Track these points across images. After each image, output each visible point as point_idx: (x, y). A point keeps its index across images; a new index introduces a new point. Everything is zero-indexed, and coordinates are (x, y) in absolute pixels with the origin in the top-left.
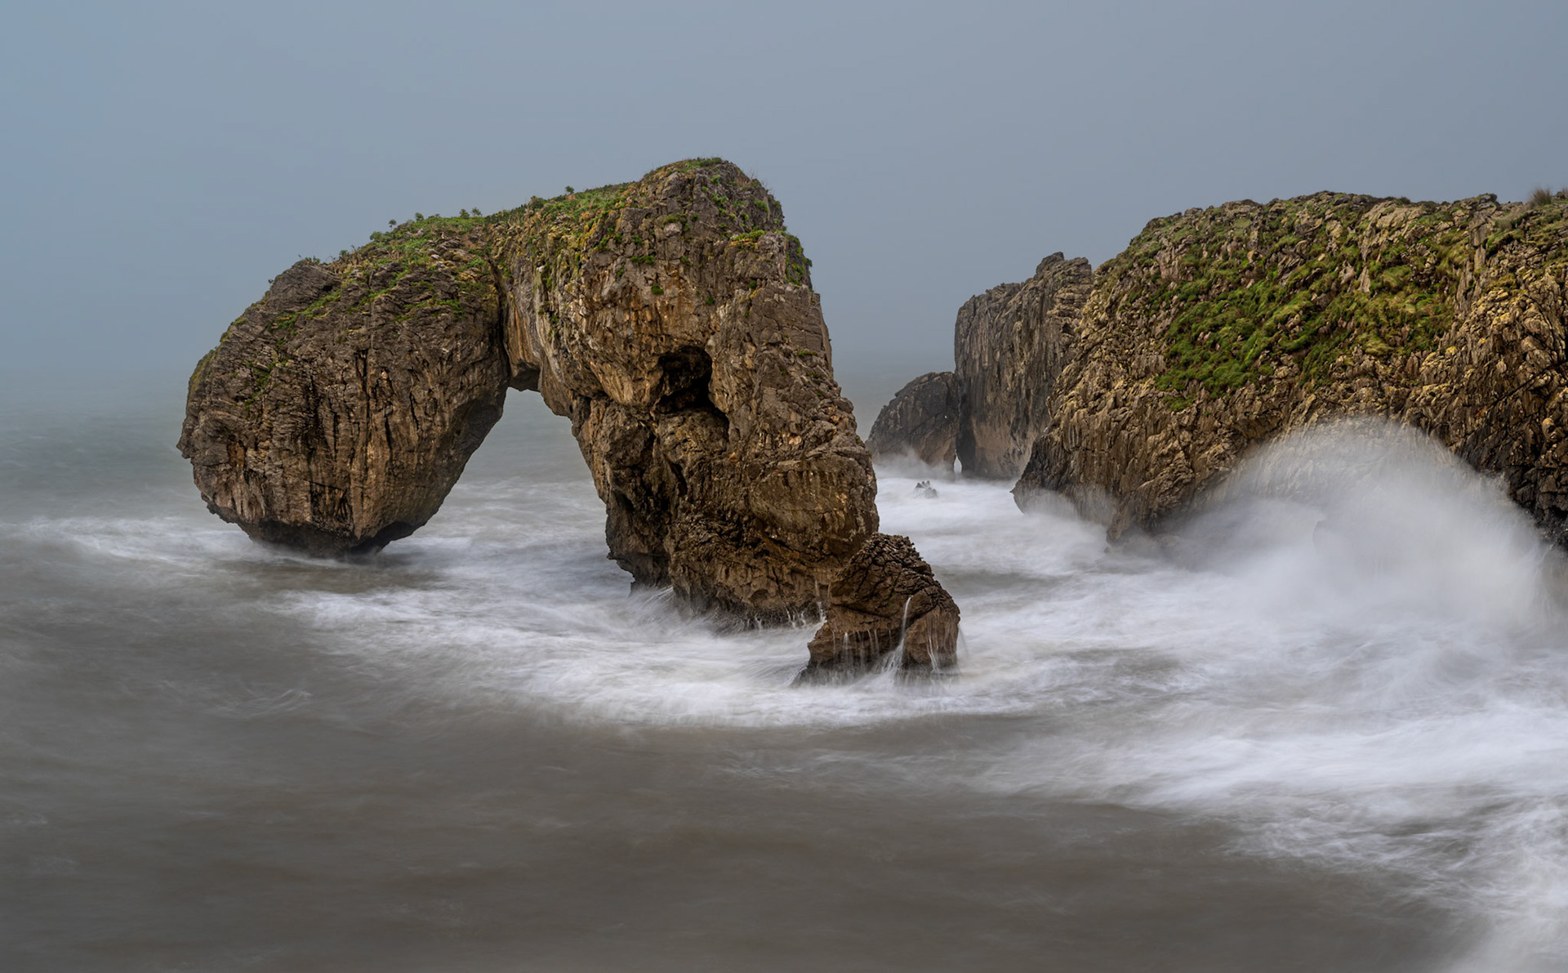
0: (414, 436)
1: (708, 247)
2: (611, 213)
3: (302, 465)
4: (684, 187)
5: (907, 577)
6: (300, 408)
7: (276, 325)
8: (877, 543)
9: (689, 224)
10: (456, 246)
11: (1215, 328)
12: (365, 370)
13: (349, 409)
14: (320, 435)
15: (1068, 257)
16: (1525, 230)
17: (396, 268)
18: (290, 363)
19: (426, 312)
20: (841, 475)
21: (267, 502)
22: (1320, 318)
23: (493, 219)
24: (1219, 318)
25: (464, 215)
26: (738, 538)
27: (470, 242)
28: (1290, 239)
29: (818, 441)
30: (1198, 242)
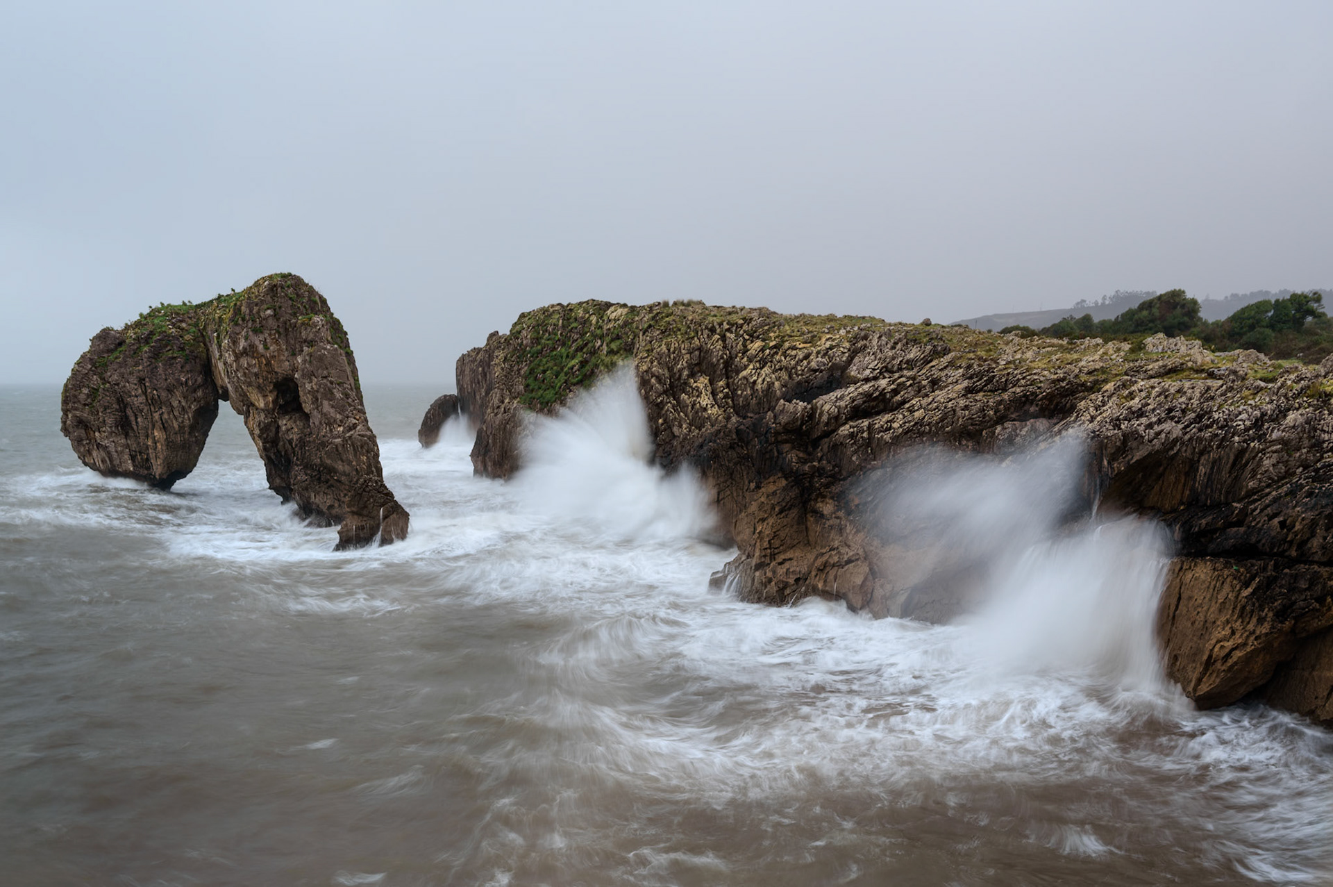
0: (176, 425)
1: (288, 324)
2: (238, 303)
3: (123, 441)
4: (273, 289)
5: (380, 498)
6: (117, 410)
7: (98, 365)
8: (365, 481)
9: (278, 310)
10: (181, 321)
11: (544, 372)
12: (145, 389)
13: (141, 411)
14: (129, 424)
15: (500, 334)
16: (657, 321)
17: (152, 333)
18: (107, 386)
19: (170, 358)
20: (362, 447)
21: (110, 461)
22: (587, 367)
23: (199, 306)
24: (546, 366)
25: (184, 304)
26: (319, 479)
27: (188, 319)
28: (574, 325)
29: (350, 429)
30: (538, 325)
